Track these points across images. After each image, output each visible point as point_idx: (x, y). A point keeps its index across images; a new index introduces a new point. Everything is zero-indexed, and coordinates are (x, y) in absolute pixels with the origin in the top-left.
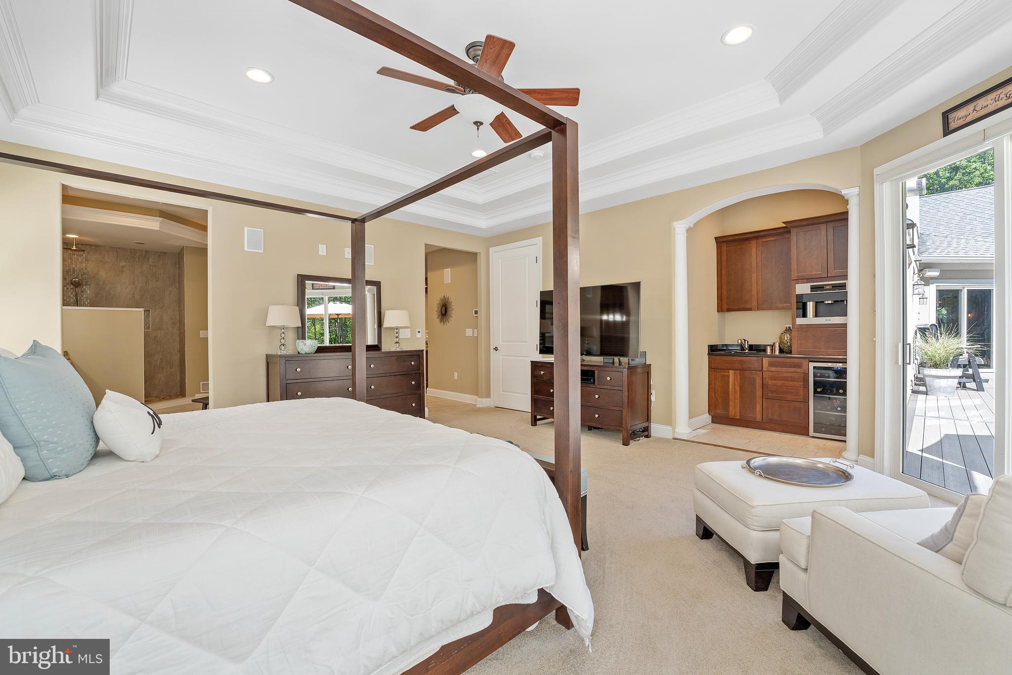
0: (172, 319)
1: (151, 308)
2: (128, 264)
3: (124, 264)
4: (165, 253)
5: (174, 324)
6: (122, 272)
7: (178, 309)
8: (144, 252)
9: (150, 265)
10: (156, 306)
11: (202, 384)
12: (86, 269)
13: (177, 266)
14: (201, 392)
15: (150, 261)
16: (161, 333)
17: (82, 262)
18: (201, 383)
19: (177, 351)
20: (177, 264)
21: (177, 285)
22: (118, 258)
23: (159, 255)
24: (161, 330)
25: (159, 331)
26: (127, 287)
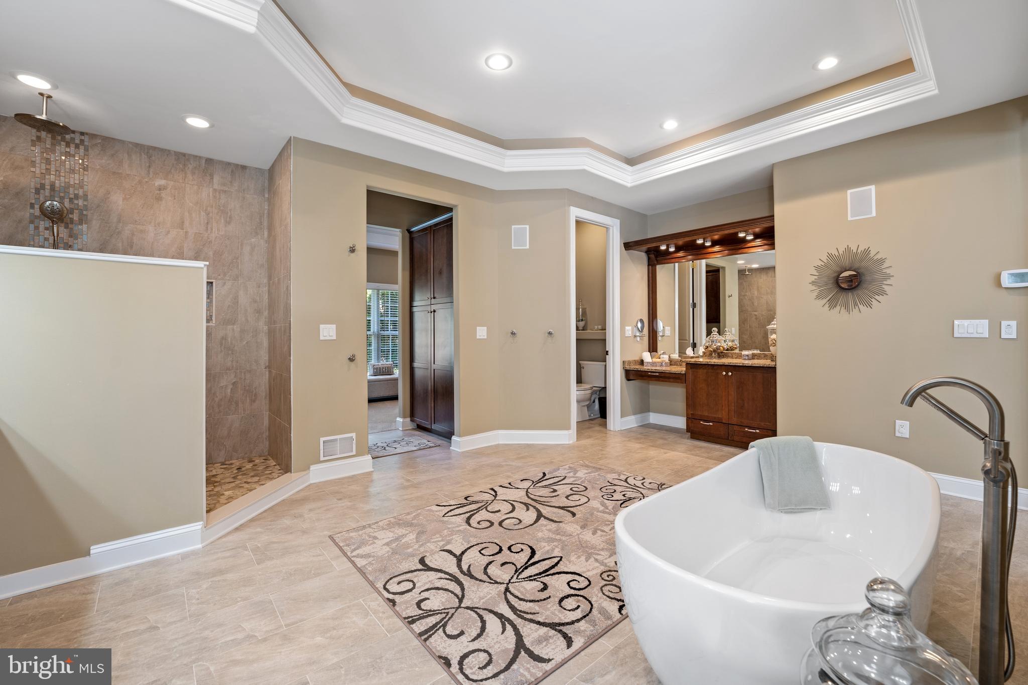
0: (255, 301)
1: (216, 279)
2: (171, 183)
3: (163, 182)
4: (244, 168)
5: (259, 312)
6: (159, 199)
7: (265, 281)
8: (204, 161)
9: (215, 190)
10: (225, 275)
11: (324, 442)
12: (82, 187)
13: (267, 196)
14: (322, 458)
15: (215, 181)
16: (233, 330)
17: (72, 171)
18: (322, 439)
19: (263, 367)
20: (266, 191)
21: (266, 233)
22: (151, 170)
23: (232, 171)
24: (234, 324)
25: (230, 327)
26: (168, 232)
